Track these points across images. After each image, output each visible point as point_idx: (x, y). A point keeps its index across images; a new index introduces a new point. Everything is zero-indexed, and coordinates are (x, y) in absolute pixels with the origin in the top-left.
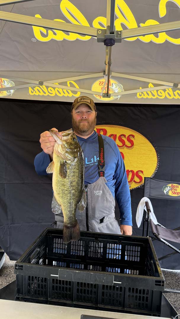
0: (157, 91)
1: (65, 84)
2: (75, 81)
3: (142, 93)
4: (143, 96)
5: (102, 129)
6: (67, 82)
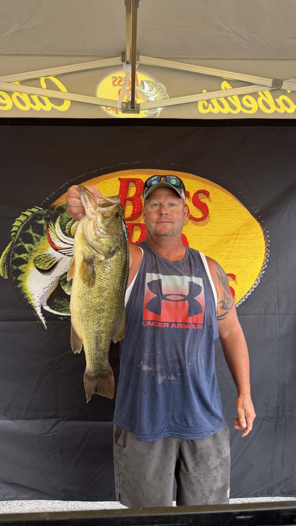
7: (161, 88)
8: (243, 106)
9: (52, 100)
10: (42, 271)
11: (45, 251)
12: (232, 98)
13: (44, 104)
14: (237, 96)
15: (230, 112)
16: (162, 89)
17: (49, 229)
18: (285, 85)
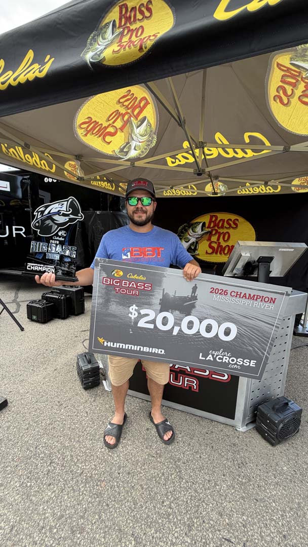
0: (253, 188)
1: (187, 187)
2: (194, 185)
3: (241, 190)
4: (242, 192)
5: (214, 216)
6: (188, 186)
7: (225, 186)
8: (254, 191)
10: (186, 242)
11: (187, 236)
13: (189, 193)
17: (188, 230)
18: (269, 183)
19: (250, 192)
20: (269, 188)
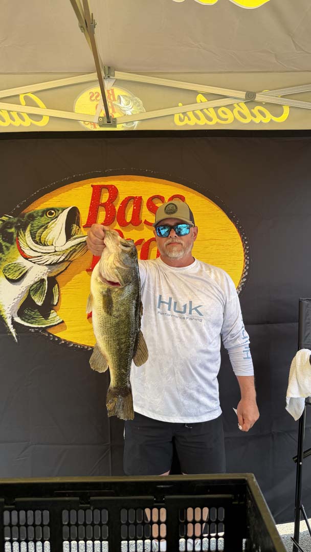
0: (216, 109)
5: (106, 187)
7: (137, 102)
8: (219, 117)
9: (30, 115)
10: (12, 281)
11: (15, 260)
12: (208, 111)
13: (23, 119)
14: (212, 109)
15: (206, 124)
16: (139, 103)
17: (19, 237)
18: (258, 98)
19: (210, 119)
20: (260, 112)
